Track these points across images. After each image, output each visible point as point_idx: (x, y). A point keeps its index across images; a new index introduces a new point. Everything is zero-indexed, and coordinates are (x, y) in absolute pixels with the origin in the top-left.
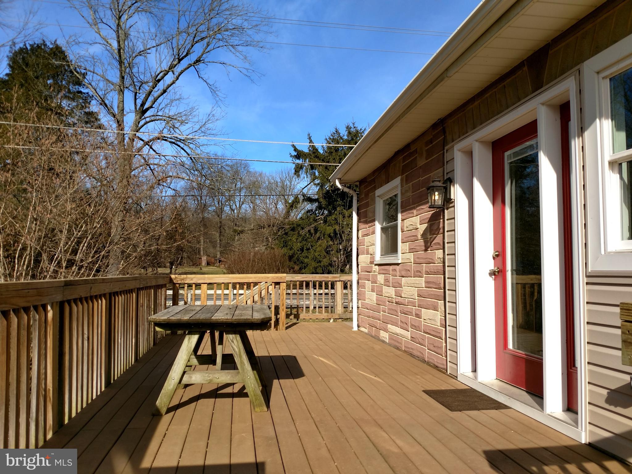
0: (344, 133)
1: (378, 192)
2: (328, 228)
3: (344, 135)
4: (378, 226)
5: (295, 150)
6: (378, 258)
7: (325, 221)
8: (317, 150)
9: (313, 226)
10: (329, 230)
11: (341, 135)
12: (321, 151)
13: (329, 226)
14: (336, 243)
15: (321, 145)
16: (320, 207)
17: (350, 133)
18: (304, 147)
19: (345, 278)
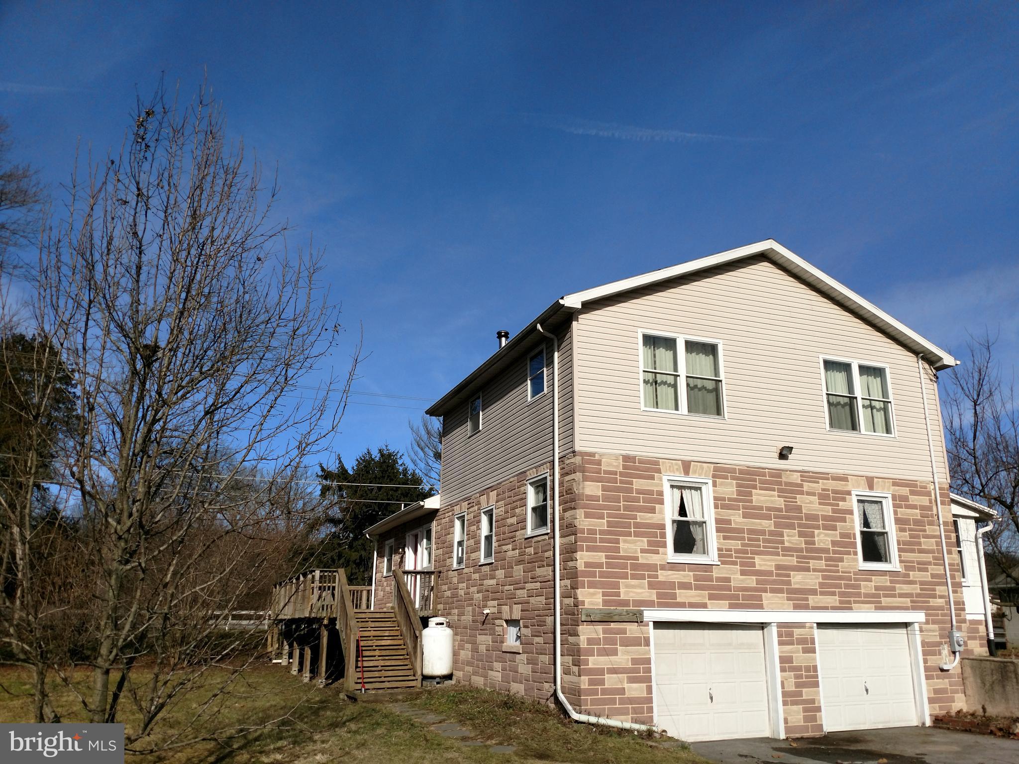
0: (376, 455)
1: (387, 542)
2: (353, 554)
3: (376, 457)
4: (386, 559)
5: (323, 470)
6: (385, 574)
7: (351, 546)
8: (347, 471)
9: (337, 551)
10: (355, 556)
11: (373, 457)
12: (351, 472)
13: (355, 551)
14: (361, 570)
15: (350, 465)
16: (345, 529)
17: (382, 455)
18: (333, 467)
19: (368, 588)
